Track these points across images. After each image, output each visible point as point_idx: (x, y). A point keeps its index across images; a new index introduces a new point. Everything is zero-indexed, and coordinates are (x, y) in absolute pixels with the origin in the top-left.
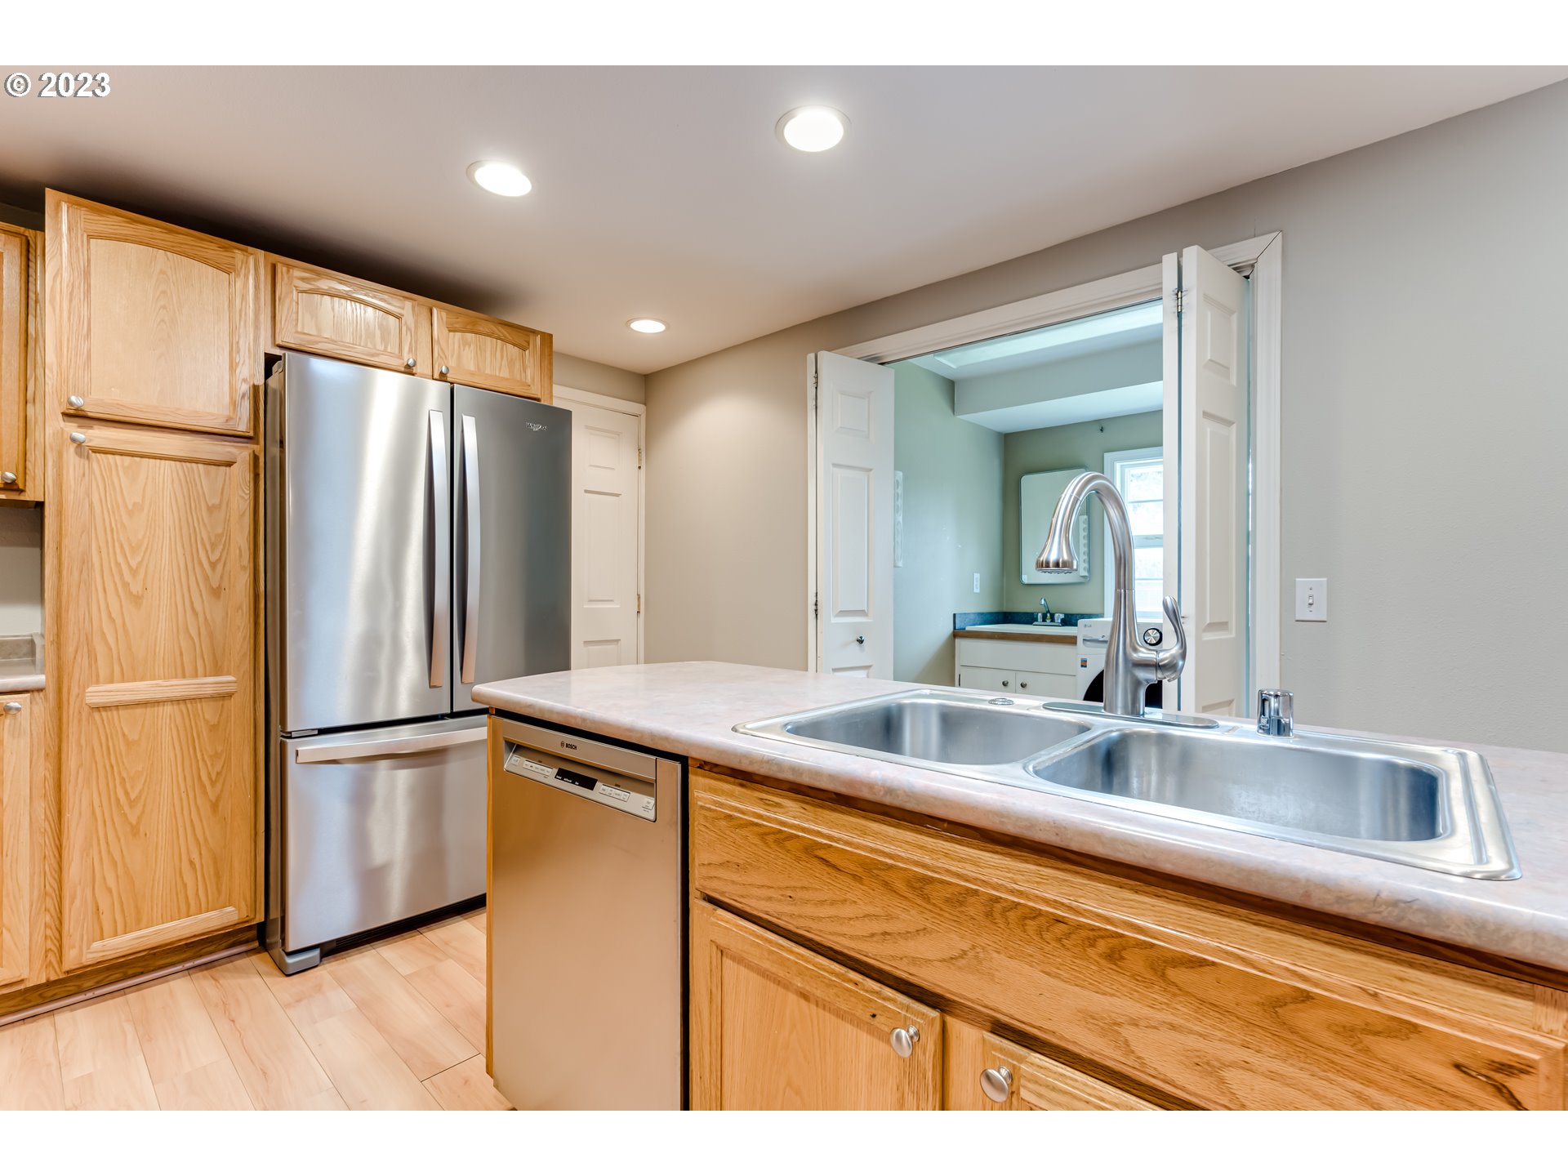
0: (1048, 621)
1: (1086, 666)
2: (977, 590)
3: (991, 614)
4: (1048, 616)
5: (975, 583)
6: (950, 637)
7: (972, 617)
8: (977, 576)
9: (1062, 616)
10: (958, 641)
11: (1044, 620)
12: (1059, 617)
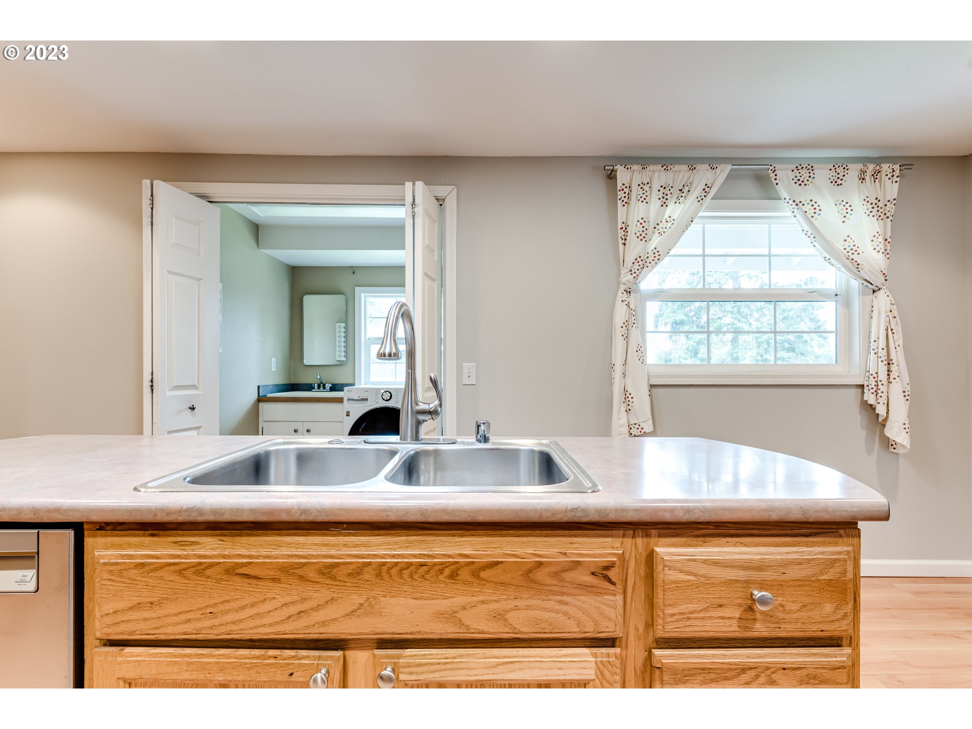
0: (322, 389)
1: (349, 416)
2: (274, 369)
3: (283, 385)
4: (321, 386)
5: (273, 365)
6: (255, 401)
7: (271, 387)
8: (274, 359)
9: (330, 385)
10: (261, 404)
11: (319, 388)
12: (328, 386)
